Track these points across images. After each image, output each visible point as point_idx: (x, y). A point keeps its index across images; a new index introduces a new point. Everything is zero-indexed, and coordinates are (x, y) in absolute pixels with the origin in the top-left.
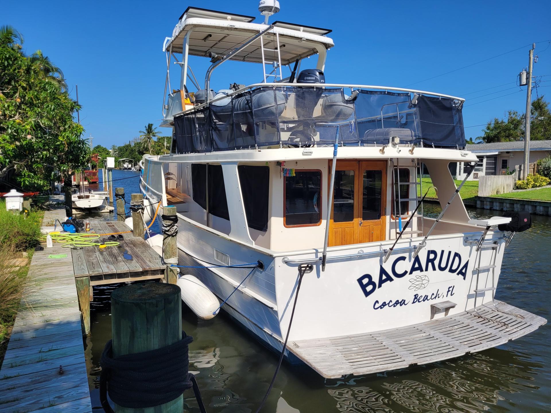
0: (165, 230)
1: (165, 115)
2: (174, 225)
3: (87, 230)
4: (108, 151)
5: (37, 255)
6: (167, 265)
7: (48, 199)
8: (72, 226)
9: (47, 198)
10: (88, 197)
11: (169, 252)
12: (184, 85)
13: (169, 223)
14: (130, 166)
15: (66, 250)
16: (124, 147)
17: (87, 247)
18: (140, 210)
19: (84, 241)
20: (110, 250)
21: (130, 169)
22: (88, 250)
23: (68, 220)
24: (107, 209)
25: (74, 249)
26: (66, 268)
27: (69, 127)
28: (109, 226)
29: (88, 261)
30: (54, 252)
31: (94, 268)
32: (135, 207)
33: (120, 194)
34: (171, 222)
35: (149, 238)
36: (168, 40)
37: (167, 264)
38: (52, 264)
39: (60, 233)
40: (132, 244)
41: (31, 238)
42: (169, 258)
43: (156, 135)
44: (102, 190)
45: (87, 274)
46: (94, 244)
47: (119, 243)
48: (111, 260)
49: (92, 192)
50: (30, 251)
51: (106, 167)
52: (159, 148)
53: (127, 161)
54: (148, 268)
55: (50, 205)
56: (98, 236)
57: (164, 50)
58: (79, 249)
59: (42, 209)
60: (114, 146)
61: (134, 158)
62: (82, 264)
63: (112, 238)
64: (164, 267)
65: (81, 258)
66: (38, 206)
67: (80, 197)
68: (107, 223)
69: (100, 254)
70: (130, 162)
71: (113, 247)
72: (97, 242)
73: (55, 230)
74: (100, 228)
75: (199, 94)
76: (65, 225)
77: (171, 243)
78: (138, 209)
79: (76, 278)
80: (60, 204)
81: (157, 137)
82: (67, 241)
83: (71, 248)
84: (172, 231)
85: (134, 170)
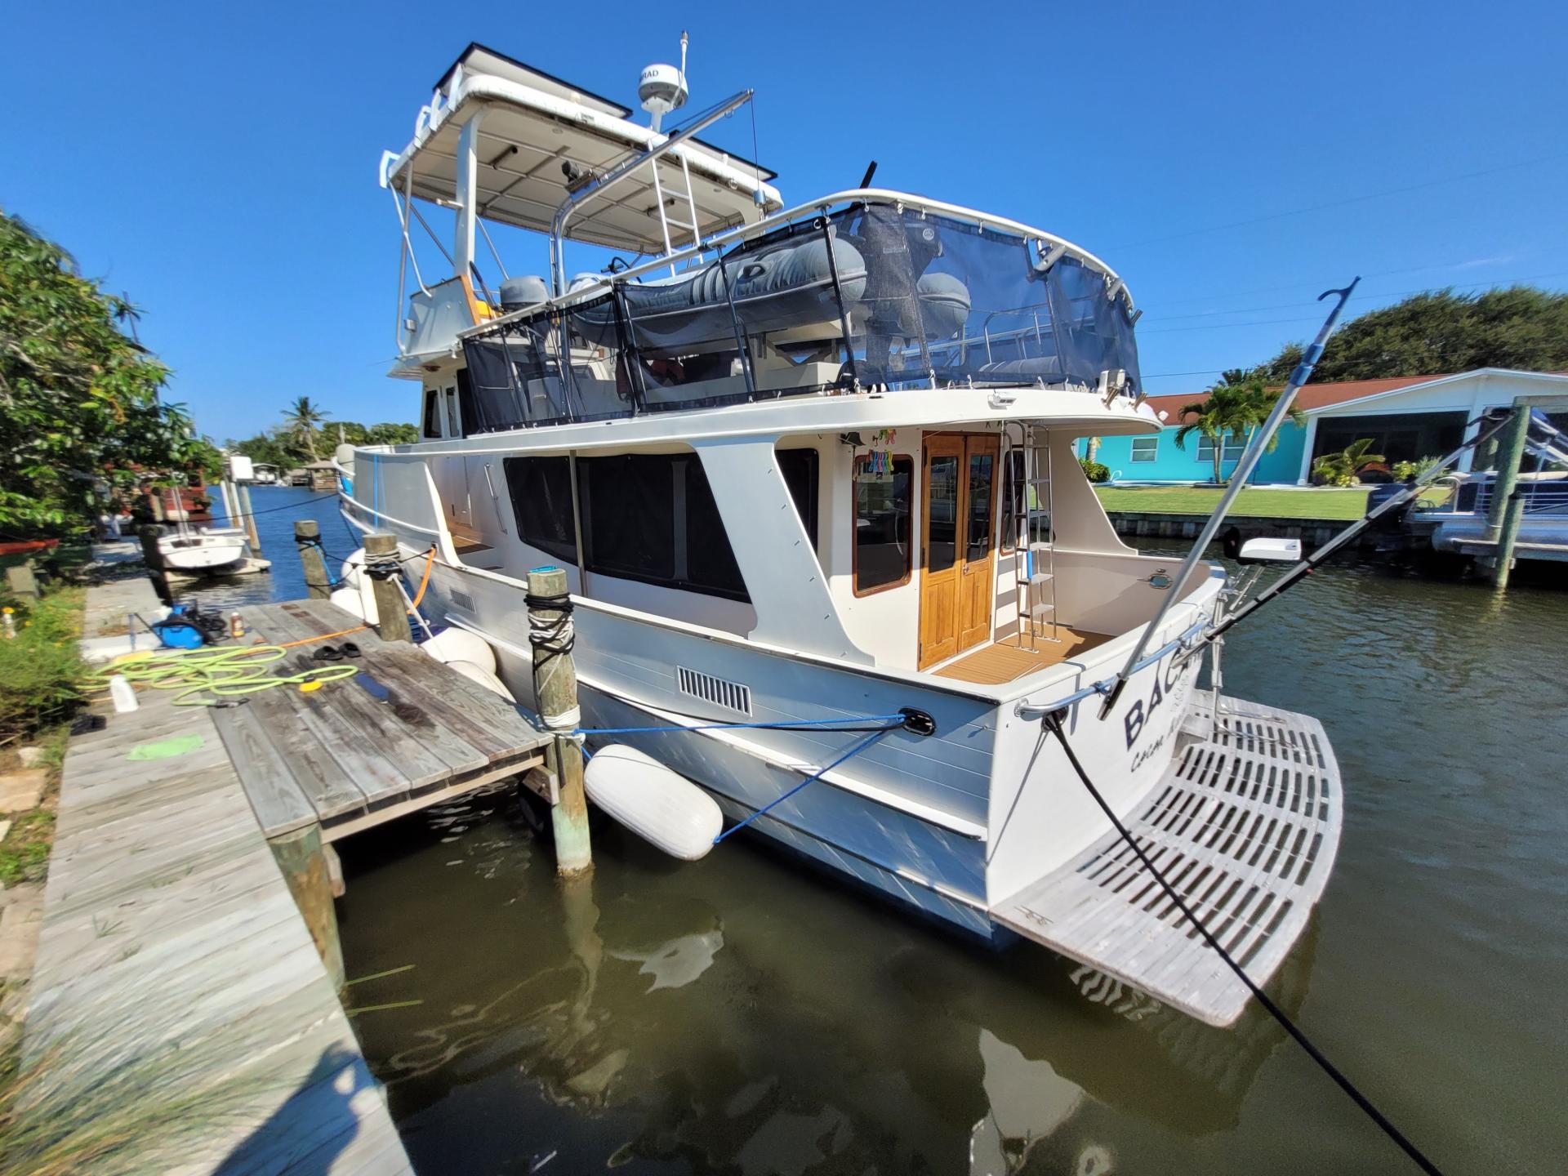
0: (542, 638)
1: (403, 348)
2: (566, 622)
3: (237, 633)
4: (218, 452)
5: (83, 750)
6: (556, 732)
7: (88, 557)
8: (187, 631)
9: (86, 551)
10: (197, 543)
11: (557, 697)
12: (471, 263)
13: (552, 616)
14: (271, 477)
15: (193, 713)
16: (253, 442)
17: (259, 693)
18: (394, 576)
19: (241, 671)
20: (338, 693)
21: (272, 483)
22: (268, 705)
23: (171, 617)
24: (253, 565)
25: (218, 707)
26: (215, 802)
27: (121, 364)
28: (296, 615)
29: (288, 753)
30: (151, 729)
31: (322, 780)
32: (380, 569)
33: (309, 535)
34: (559, 613)
35: (427, 638)
36: (391, 161)
37: (555, 729)
38: (153, 787)
39: (153, 655)
40: (394, 665)
41: (46, 700)
42: (561, 713)
43: (319, 418)
44: (226, 526)
45: (312, 819)
46: (280, 680)
47: (355, 669)
48: (364, 734)
49: (204, 529)
50: (54, 739)
51: (230, 479)
52: (329, 442)
53: (262, 470)
54: (504, 751)
55: (97, 570)
56: (280, 653)
57: (383, 183)
58: (236, 704)
59: (73, 583)
60: (229, 441)
61: (278, 463)
62: (271, 770)
63: (327, 654)
64: (547, 738)
65: (255, 741)
66: (63, 576)
67: (178, 544)
68: (286, 608)
69: (314, 717)
70: (271, 470)
71: (342, 683)
72: (281, 671)
73: (133, 648)
74: (273, 625)
75: (511, 289)
76: (166, 631)
77: (561, 672)
78: (389, 573)
79: (268, 839)
80: (130, 565)
81: (322, 423)
82: (186, 681)
83: (209, 706)
84: (564, 638)
85: (284, 485)
